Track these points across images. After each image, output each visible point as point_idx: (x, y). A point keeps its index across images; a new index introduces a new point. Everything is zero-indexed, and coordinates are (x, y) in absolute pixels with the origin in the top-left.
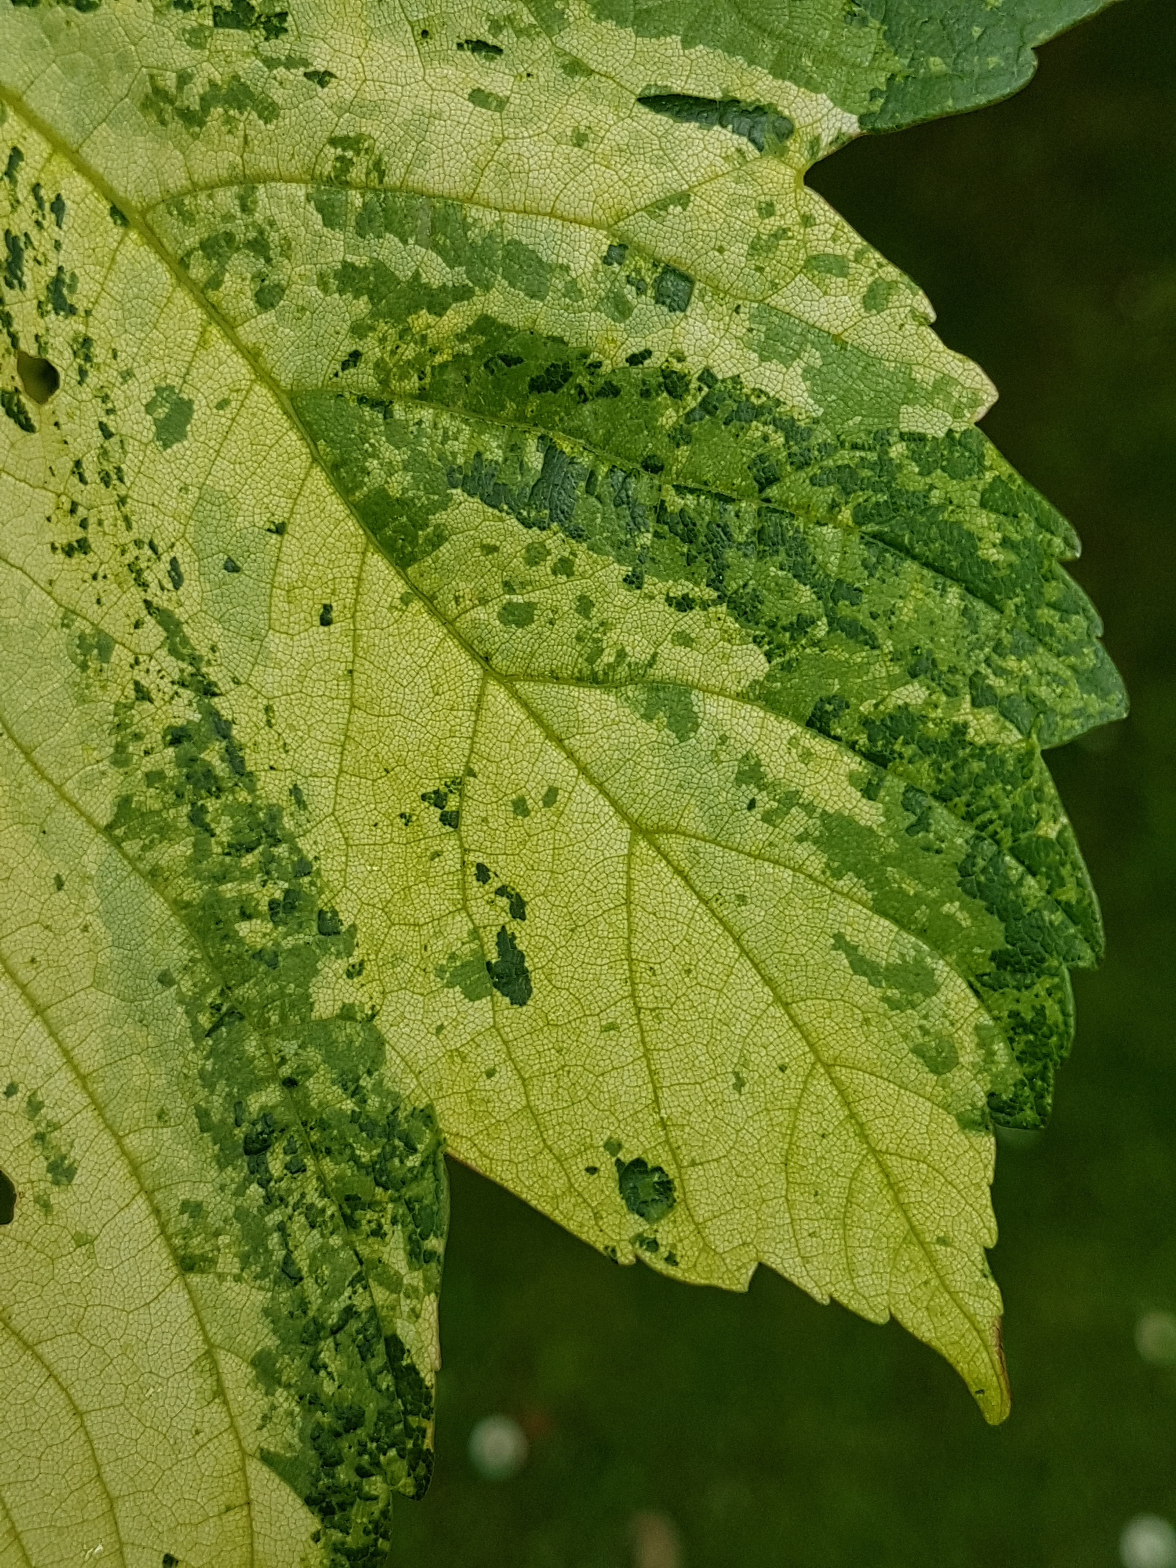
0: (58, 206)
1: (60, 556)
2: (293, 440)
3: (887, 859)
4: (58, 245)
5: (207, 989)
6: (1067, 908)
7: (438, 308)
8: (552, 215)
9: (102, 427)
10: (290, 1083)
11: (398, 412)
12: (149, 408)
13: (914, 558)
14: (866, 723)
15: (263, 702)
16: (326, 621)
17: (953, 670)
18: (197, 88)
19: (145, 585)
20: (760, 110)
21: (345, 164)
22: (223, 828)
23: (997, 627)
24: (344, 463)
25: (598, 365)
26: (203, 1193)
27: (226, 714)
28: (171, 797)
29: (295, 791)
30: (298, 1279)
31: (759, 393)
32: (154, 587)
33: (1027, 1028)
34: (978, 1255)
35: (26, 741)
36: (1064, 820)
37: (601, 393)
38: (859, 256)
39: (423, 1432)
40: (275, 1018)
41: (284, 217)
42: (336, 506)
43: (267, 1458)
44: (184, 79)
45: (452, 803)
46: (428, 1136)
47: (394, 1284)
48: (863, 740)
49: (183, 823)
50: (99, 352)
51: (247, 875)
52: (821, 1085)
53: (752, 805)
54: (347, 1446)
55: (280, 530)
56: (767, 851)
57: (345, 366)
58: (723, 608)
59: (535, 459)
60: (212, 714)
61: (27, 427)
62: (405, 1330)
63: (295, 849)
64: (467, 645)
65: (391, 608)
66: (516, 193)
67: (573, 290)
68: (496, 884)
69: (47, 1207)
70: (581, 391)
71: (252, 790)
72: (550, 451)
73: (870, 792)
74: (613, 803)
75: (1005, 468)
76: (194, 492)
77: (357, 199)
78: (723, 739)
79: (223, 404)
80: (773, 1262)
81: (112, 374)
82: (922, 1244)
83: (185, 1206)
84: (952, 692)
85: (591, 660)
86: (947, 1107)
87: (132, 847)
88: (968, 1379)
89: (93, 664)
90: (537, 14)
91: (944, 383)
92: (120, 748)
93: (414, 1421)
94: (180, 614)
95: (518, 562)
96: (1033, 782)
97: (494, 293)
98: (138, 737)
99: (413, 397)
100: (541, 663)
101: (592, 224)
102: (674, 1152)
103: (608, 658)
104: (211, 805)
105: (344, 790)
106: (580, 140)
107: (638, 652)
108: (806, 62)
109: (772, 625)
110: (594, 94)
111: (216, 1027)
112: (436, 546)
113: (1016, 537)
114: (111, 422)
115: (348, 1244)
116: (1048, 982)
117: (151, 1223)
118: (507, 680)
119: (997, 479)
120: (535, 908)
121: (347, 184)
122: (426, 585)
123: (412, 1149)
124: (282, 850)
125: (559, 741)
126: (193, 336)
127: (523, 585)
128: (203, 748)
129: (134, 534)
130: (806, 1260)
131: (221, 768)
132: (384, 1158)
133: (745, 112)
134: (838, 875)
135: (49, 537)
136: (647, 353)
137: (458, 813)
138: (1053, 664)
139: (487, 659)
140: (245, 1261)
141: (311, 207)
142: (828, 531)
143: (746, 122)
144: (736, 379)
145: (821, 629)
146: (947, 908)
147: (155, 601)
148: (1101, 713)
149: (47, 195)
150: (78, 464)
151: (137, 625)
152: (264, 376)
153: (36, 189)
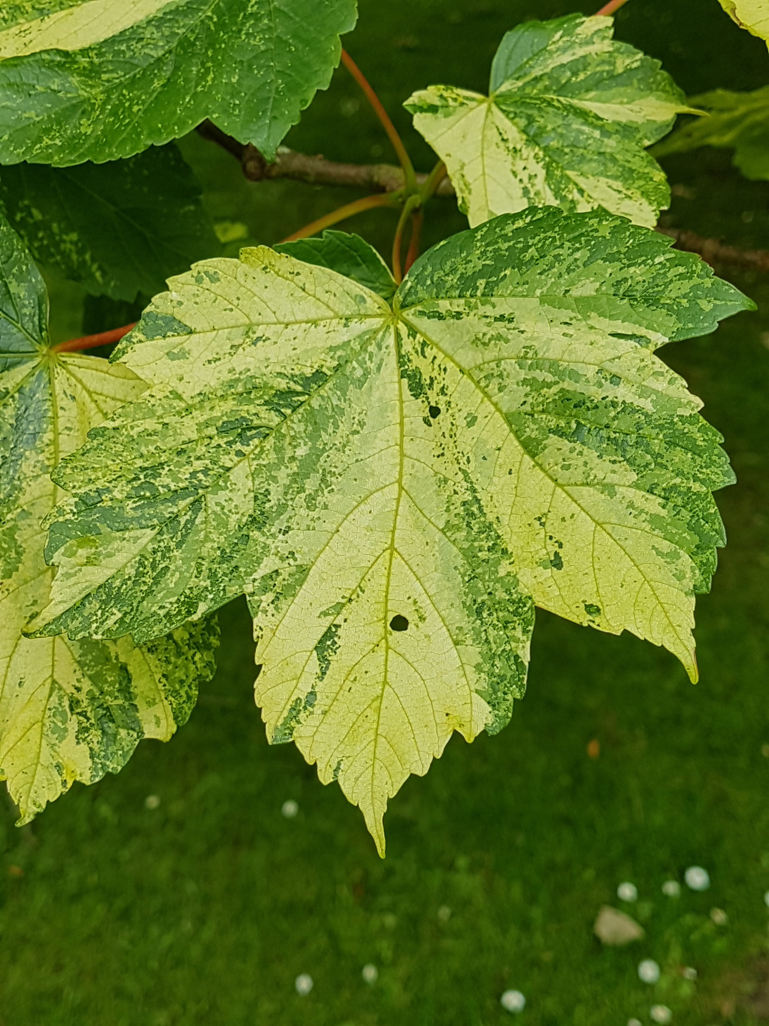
0: (445, 370)
1: (436, 458)
2: (505, 426)
3: (667, 524)
4: (444, 379)
5: (467, 570)
6: (716, 531)
7: (549, 387)
8: (583, 362)
9: (452, 423)
10: (490, 593)
11: (536, 416)
12: (465, 418)
13: (679, 446)
14: (664, 489)
15: (490, 495)
16: (510, 473)
17: (688, 473)
18: (488, 336)
19: (459, 463)
20: (642, 337)
21: (527, 353)
22: (476, 528)
23: (701, 462)
24: (519, 430)
25: (593, 400)
26: (463, 624)
27: (479, 498)
28: (461, 520)
29: (498, 518)
30: (489, 643)
31: (638, 406)
32: (462, 463)
33: (705, 565)
34: (690, 632)
35: (421, 508)
36: (716, 508)
37: (594, 408)
38: (667, 372)
39: (523, 678)
40: (487, 577)
41: (508, 368)
42: (516, 443)
43: (477, 691)
44: (484, 334)
45: (543, 520)
46: (530, 602)
47: (517, 641)
48: (663, 494)
49: (464, 526)
50: (453, 405)
51: (482, 540)
52: (646, 585)
53: (631, 513)
54: (501, 687)
55: (499, 449)
56: (634, 526)
57: (522, 405)
58: (625, 463)
59: (574, 426)
60: (475, 497)
61: (430, 425)
62: (520, 653)
63: (496, 532)
64: (551, 478)
65: (530, 468)
66: (573, 358)
67: (587, 381)
68: (554, 540)
69: (417, 626)
70: (588, 408)
71: (485, 517)
72: (578, 423)
73: (664, 507)
74: (591, 517)
75: (705, 422)
76: (475, 440)
77: (529, 362)
78: (623, 497)
79: (486, 417)
80: (629, 629)
81: (456, 410)
82: (673, 626)
83: (457, 628)
84: (688, 479)
85: (586, 479)
86: (682, 591)
87: (449, 534)
88: (684, 664)
89: (442, 486)
90: (582, 316)
91: (689, 402)
92: (448, 507)
93: (521, 676)
94: (469, 471)
95: (567, 453)
96: (708, 499)
97: (566, 383)
98: (453, 504)
99: (540, 412)
100: (573, 481)
101: (594, 364)
102: (602, 603)
103: (592, 477)
104: (473, 522)
105: (512, 518)
106: (592, 344)
107: (601, 476)
108: (655, 325)
109: (638, 466)
110: (596, 334)
111: (469, 580)
112: (544, 450)
113: (706, 438)
114: (454, 422)
115: (505, 633)
116: (710, 551)
117: (447, 634)
118: (561, 486)
119: (703, 425)
120: (566, 545)
121: (527, 358)
122: (540, 462)
123: (525, 606)
124: (492, 533)
125: (576, 502)
126: (479, 400)
127: (569, 459)
128: (472, 506)
129: (458, 450)
130: (638, 628)
131: (476, 512)
132: (517, 608)
133: (637, 337)
134: (654, 530)
135: (433, 454)
136: (607, 397)
137: (544, 523)
138: (716, 470)
139: (556, 480)
140: (474, 640)
141: (516, 365)
142: (656, 441)
143: (638, 340)
144: (632, 403)
145: (653, 466)
146: (684, 535)
147: (462, 468)
148: (728, 482)
149: (442, 367)
150: (444, 433)
151: (456, 474)
152: (499, 410)
153: (440, 365)
